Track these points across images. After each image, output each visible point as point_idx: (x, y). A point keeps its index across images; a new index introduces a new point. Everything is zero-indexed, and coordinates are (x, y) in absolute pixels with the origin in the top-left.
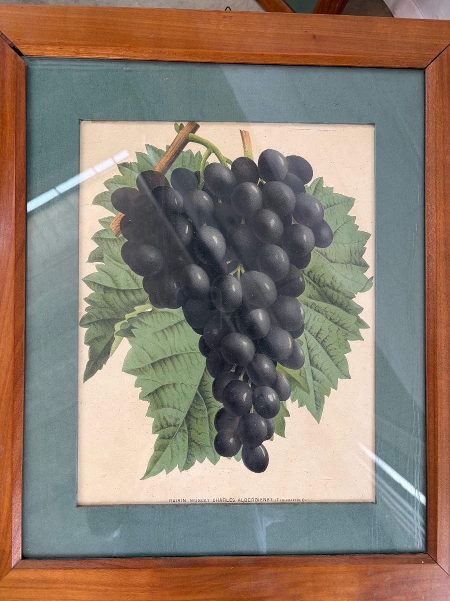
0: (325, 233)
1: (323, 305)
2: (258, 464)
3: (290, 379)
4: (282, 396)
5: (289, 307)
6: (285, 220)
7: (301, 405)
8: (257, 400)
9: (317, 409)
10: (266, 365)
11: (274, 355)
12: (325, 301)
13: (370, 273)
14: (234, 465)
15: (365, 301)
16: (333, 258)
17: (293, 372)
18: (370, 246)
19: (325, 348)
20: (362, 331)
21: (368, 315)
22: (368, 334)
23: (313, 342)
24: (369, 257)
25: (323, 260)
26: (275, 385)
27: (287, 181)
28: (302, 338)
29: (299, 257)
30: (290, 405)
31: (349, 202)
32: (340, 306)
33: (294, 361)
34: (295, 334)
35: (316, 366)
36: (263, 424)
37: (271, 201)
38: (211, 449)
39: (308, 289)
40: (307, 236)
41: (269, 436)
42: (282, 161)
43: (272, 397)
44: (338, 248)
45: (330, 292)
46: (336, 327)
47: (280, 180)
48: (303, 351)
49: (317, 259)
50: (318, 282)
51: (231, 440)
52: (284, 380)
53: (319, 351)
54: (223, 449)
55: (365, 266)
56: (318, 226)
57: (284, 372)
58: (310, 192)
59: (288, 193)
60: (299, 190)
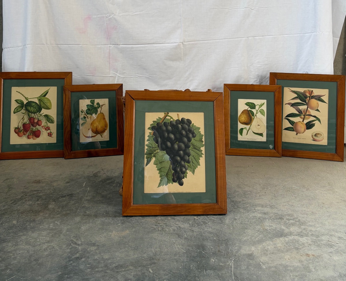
0: (194, 135)
1: (194, 150)
2: (181, 184)
3: (188, 166)
4: (186, 169)
5: (187, 151)
6: (186, 132)
7: (190, 171)
8: (181, 170)
9: (193, 172)
10: (183, 163)
11: (185, 161)
12: (195, 149)
13: (204, 143)
14: (176, 184)
15: (203, 149)
16: (196, 140)
17: (189, 164)
18: (204, 137)
19: (195, 159)
20: (202, 155)
21: (203, 152)
22: (204, 156)
23: (192, 158)
24: (203, 140)
25: (194, 140)
26: (185, 167)
27: (186, 124)
28: (190, 157)
29: (189, 140)
30: (188, 171)
31: (199, 128)
32: (198, 150)
33: (188, 162)
34: (189, 156)
35: (193, 163)
36: (182, 175)
37: (183, 128)
38: (172, 181)
39: (191, 147)
40: (191, 135)
41: (184, 178)
42: (186, 120)
43: (184, 170)
44: (197, 138)
45: (196, 147)
46: (197, 155)
47: (185, 124)
48: (190, 160)
49: (193, 140)
50: (193, 145)
51: (176, 179)
52: (187, 166)
53: (194, 160)
54: (174, 181)
55: (203, 142)
56: (193, 133)
57: (186, 164)
58: (191, 126)
59: (187, 127)
60: (189, 126)
